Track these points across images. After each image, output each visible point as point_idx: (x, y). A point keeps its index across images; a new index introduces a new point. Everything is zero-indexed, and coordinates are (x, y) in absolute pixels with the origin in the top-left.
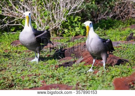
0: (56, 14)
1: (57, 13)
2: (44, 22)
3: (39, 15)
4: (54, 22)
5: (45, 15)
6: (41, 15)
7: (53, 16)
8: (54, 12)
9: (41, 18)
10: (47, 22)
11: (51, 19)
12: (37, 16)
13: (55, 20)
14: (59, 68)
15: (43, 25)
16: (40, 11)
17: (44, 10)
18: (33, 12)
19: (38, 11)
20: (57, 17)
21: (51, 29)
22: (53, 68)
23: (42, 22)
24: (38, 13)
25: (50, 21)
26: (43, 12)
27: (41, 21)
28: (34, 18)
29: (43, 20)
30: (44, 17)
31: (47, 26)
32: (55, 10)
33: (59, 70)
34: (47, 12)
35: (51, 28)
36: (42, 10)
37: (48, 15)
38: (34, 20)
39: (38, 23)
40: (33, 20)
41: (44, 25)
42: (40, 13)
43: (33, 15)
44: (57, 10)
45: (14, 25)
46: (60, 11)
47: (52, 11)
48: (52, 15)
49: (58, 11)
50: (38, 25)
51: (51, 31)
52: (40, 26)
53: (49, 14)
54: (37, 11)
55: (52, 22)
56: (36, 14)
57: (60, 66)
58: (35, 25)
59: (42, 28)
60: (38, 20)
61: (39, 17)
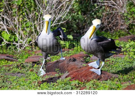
1: (39, 25)
2: (26, 34)
3: (20, 27)
4: (36, 34)
5: (27, 26)
6: (22, 27)
7: (35, 28)
8: (37, 23)
9: (23, 30)
10: (29, 34)
11: (33, 30)
12: (18, 27)
13: (38, 31)
14: (42, 84)
15: (24, 37)
16: (21, 22)
18: (14, 23)
19: (19, 22)
20: (40, 29)
21: (33, 42)
22: (36, 85)
23: (24, 34)
24: (19, 24)
25: (32, 33)
26: (25, 23)
27: (22, 32)
29: (24, 32)
30: (26, 29)
31: (29, 39)
32: (37, 21)
33: (42, 86)
34: (28, 23)
35: (33, 40)
36: (23, 21)
37: (30, 27)
38: (15, 32)
39: (19, 35)
40: (13, 31)
41: (26, 38)
42: (21, 25)
43: (13, 27)
46: (43, 22)
47: (34, 22)
48: (34, 26)
49: (41, 22)
50: (19, 37)
51: (34, 44)
52: (22, 38)
53: (31, 25)
54: (17, 22)
55: (35, 33)
56: (16, 25)
57: (43, 82)
58: (15, 37)
60: (19, 32)
61: (20, 29)
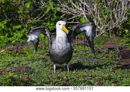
0: (117, 13)
17: (104, 9)
28: (93, 16)
44: (118, 9)
45: (71, 22)
59: (101, 27)
